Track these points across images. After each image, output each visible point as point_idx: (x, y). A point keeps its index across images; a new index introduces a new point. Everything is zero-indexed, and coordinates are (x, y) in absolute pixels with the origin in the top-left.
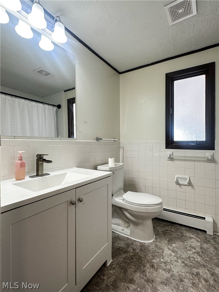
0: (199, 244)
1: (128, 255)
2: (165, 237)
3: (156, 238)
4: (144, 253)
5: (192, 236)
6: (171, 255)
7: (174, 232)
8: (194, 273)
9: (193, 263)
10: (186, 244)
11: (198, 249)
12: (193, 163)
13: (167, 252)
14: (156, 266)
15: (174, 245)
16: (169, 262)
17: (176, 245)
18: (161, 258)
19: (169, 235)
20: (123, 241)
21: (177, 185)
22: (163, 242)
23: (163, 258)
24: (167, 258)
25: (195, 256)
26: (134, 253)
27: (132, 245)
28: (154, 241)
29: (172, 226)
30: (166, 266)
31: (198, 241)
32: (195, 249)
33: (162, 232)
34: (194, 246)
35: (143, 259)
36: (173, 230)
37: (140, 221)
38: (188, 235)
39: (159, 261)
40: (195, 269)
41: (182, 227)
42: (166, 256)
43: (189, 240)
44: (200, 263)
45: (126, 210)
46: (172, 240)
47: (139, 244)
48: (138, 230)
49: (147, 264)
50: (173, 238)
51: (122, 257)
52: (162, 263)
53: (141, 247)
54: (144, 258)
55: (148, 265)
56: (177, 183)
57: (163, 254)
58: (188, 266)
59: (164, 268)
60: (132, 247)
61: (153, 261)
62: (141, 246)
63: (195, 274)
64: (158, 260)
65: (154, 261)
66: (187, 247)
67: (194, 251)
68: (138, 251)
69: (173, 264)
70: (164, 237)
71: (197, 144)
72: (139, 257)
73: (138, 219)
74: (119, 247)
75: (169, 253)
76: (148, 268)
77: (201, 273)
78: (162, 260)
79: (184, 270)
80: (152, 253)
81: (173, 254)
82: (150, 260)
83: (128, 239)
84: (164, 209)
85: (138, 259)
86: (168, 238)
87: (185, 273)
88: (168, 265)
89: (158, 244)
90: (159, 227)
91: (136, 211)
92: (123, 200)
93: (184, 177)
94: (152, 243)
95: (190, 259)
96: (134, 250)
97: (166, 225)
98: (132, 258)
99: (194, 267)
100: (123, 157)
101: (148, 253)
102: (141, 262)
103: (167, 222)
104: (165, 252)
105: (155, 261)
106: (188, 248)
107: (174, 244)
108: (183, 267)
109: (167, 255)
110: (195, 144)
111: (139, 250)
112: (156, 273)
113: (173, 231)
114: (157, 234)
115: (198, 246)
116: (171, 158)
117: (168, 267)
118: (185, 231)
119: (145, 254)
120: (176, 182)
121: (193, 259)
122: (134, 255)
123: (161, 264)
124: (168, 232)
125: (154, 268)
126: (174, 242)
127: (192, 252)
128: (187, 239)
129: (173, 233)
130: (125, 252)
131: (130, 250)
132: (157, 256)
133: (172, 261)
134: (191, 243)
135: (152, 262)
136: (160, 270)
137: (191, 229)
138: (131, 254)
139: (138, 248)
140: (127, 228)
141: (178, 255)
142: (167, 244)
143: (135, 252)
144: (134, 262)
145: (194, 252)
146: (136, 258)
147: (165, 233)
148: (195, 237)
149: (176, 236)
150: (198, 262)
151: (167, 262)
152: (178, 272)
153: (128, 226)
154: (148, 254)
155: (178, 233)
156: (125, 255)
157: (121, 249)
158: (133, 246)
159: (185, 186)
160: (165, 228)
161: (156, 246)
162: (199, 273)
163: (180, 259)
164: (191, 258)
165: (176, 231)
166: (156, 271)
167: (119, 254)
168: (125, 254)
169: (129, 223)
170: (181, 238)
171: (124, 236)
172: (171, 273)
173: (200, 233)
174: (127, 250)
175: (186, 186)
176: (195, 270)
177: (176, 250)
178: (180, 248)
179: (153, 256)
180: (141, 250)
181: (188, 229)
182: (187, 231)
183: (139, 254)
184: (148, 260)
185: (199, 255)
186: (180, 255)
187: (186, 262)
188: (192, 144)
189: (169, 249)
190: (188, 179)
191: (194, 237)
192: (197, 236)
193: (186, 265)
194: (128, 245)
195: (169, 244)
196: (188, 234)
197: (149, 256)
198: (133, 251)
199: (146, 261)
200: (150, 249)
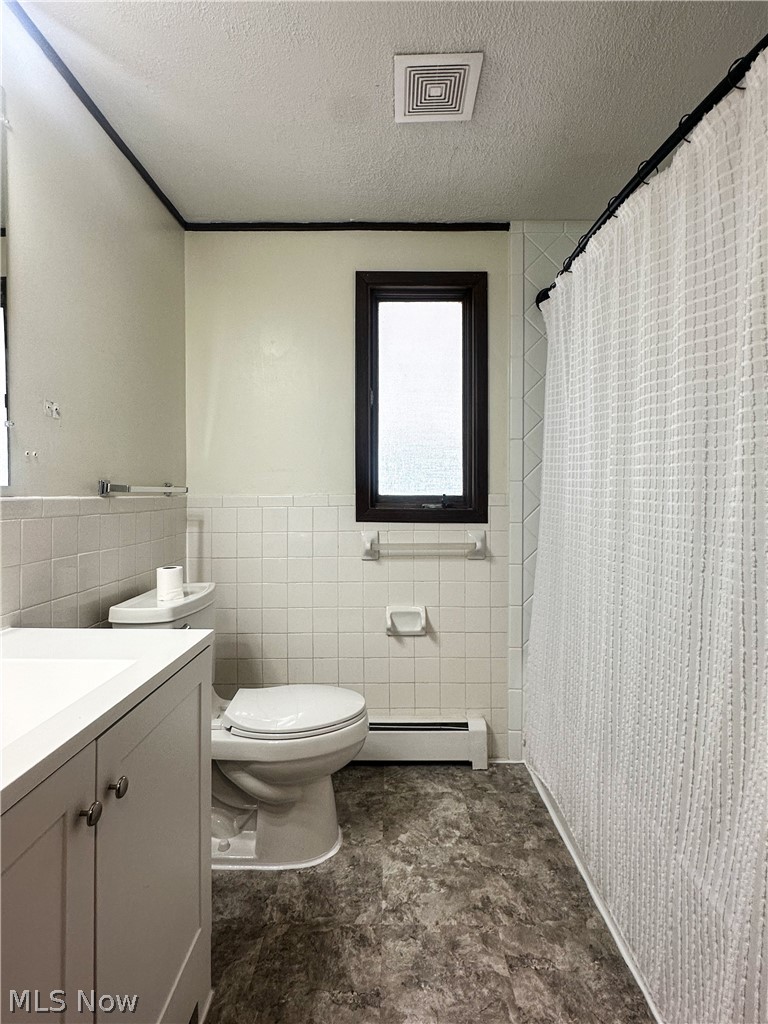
0: (463, 808)
1: (270, 940)
2: (370, 819)
3: (346, 836)
4: (323, 906)
5: (441, 789)
6: (404, 875)
7: (392, 793)
8: (477, 903)
9: (466, 874)
10: (432, 819)
11: (466, 825)
12: (435, 563)
13: (391, 868)
14: (373, 936)
15: (403, 838)
16: (405, 900)
17: (408, 834)
18: (381, 897)
19: (381, 809)
20: (234, 890)
21: (392, 639)
22: (370, 841)
23: (385, 897)
24: (396, 892)
25: (465, 847)
26: (289, 922)
27: (274, 893)
28: (342, 849)
29: (381, 774)
30: (401, 919)
31: (459, 800)
32: (458, 828)
33: (358, 804)
34: (453, 817)
35: (325, 930)
36: (386, 787)
37: (296, 793)
38: (430, 791)
39: (377, 913)
40: (477, 891)
41: (409, 768)
42: (392, 883)
43: (436, 805)
44: (482, 864)
45: (244, 765)
46: (393, 823)
47: (296, 881)
48: (289, 829)
49: (342, 944)
50: (394, 814)
51: (248, 958)
52: (387, 914)
53: (305, 888)
54: (326, 924)
55: (348, 943)
56: (393, 632)
57: (380, 882)
58: (456, 889)
59: (396, 928)
60: (275, 903)
61: (359, 921)
62: (305, 883)
63: (480, 905)
64: (372, 909)
65: (362, 919)
66: (437, 831)
67: (458, 833)
68: (299, 907)
69: (418, 901)
70: (368, 823)
71: (444, 506)
72: (312, 927)
73: (289, 785)
74: (227, 921)
75: (396, 870)
76: (351, 954)
77: (492, 897)
78: (384, 905)
79: (450, 908)
80: (349, 893)
81: (410, 869)
82: (349, 923)
83: (252, 877)
84: (371, 724)
85: (309, 938)
86: (381, 819)
87: (457, 916)
88: (406, 913)
89: (358, 851)
90: (344, 790)
91: (284, 762)
92: (229, 730)
93: (412, 609)
94: (337, 859)
95: (455, 865)
96: (285, 909)
97: (362, 777)
98: (287, 946)
99: (473, 886)
100: (200, 557)
101: (336, 897)
102: (322, 944)
103: (363, 767)
104: (385, 873)
105: (365, 919)
106: (441, 832)
107: (402, 836)
108: (446, 898)
109: (394, 879)
110: (439, 505)
111: (303, 901)
112: (379, 959)
113: (388, 793)
114: (344, 818)
115: (463, 815)
116: (374, 554)
117: (408, 919)
118: (419, 781)
119: (327, 906)
120: (388, 630)
121: (461, 862)
122: (292, 930)
123: (385, 918)
124: (374, 798)
125: (370, 945)
126: (401, 826)
127: (453, 841)
128: (430, 804)
129: (391, 797)
130: (254, 936)
131: (271, 918)
132: (365, 897)
133: (411, 893)
134: (444, 814)
135: (357, 926)
136: (390, 944)
137: (432, 768)
138: (280, 931)
139: (297, 898)
140: (240, 832)
141: (424, 866)
142: (384, 842)
143: (292, 917)
144: (300, 958)
145: (460, 837)
146: (301, 940)
147: (367, 808)
148: (450, 790)
149: (402, 805)
150: (476, 865)
151: (401, 905)
152: (437, 923)
153: (241, 823)
154: (337, 903)
155: (403, 795)
156: (259, 947)
157: (235, 927)
158: (278, 894)
159: (412, 638)
160: (363, 791)
161: (354, 862)
162: (488, 898)
163: (432, 877)
164: (458, 861)
165: (396, 788)
166: (376, 952)
167: (234, 952)
168: (255, 943)
169: (244, 811)
170: (415, 805)
171: (232, 872)
172: (420, 936)
173: (458, 772)
174: (261, 920)
175: (416, 638)
176: (476, 893)
177: (413, 850)
178: (422, 841)
179: (355, 904)
180: (309, 898)
181: (425, 770)
182: (423, 776)
183: (307, 918)
184: (342, 928)
185: (472, 843)
186: (430, 864)
187: (449, 879)
188: (432, 506)
189: (394, 857)
190: (423, 615)
191: (445, 790)
192: (452, 787)
193: (451, 888)
194: (257, 901)
195: (387, 839)
196: (430, 788)
197: (342, 910)
198: (284, 917)
199: (338, 930)
200: (338, 882)
